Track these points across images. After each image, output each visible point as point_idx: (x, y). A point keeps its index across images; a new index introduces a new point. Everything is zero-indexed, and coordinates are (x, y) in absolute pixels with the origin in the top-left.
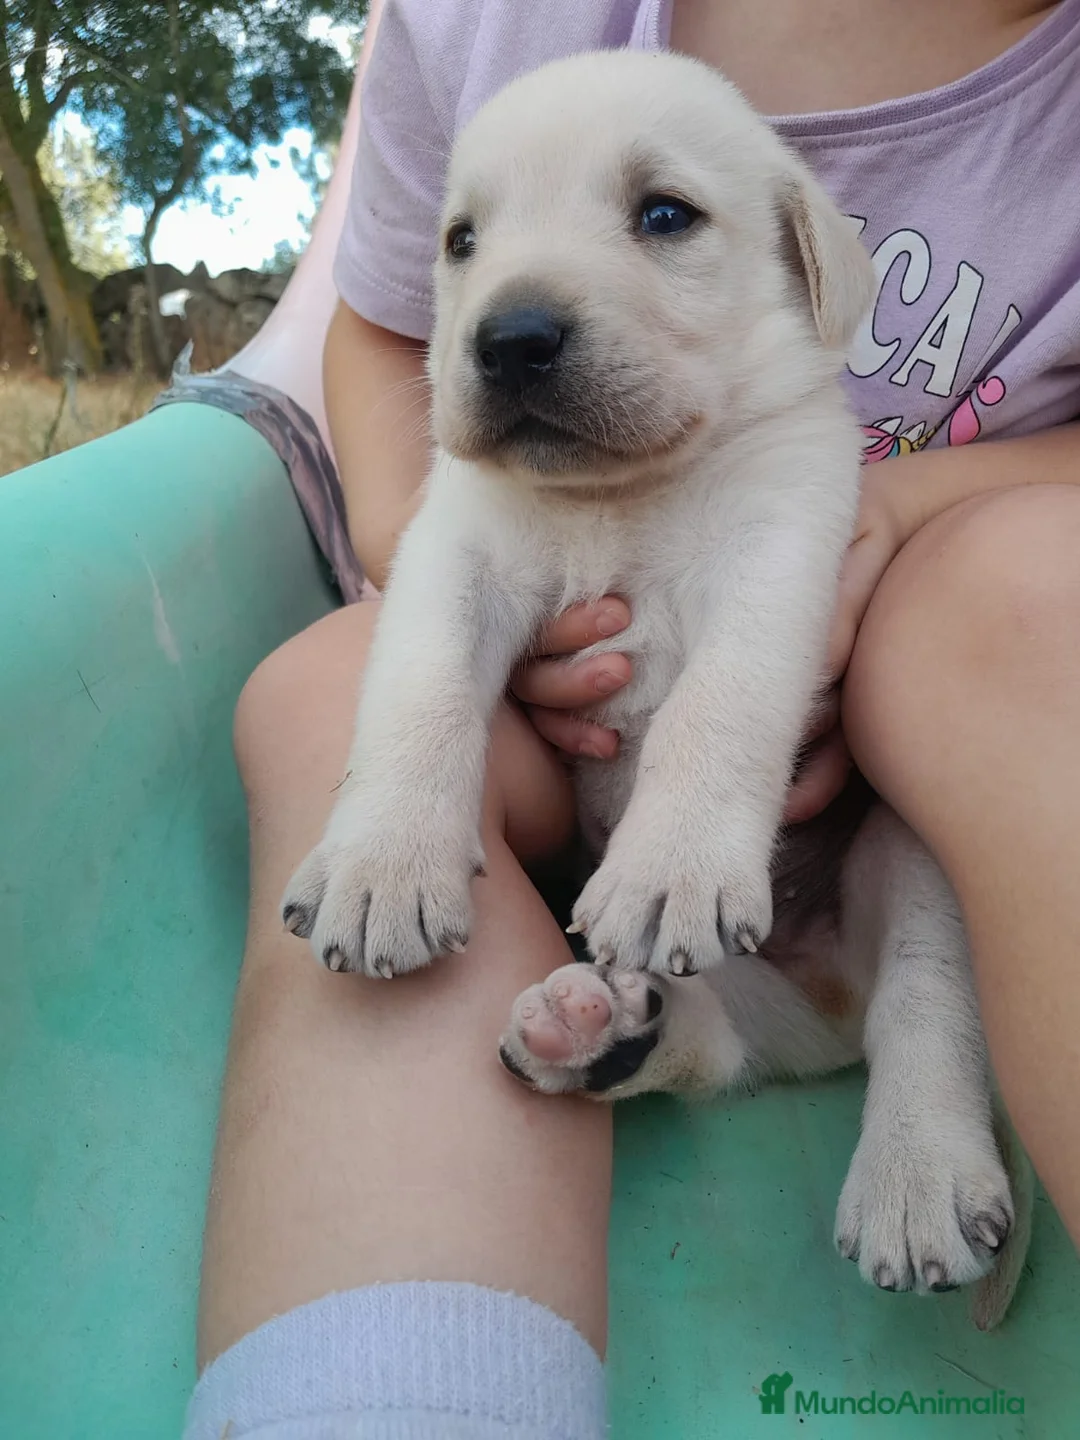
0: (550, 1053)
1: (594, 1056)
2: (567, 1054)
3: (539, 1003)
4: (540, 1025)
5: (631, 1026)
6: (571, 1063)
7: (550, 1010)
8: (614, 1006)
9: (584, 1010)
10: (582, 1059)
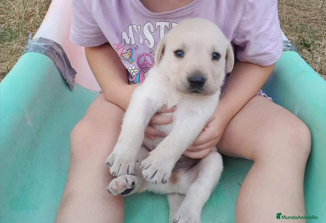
0: (116, 191)
1: (122, 192)
2: (118, 191)
3: (114, 183)
4: (114, 187)
5: (129, 187)
6: (118, 192)
7: (116, 184)
8: (126, 185)
9: (122, 185)
10: (120, 192)
